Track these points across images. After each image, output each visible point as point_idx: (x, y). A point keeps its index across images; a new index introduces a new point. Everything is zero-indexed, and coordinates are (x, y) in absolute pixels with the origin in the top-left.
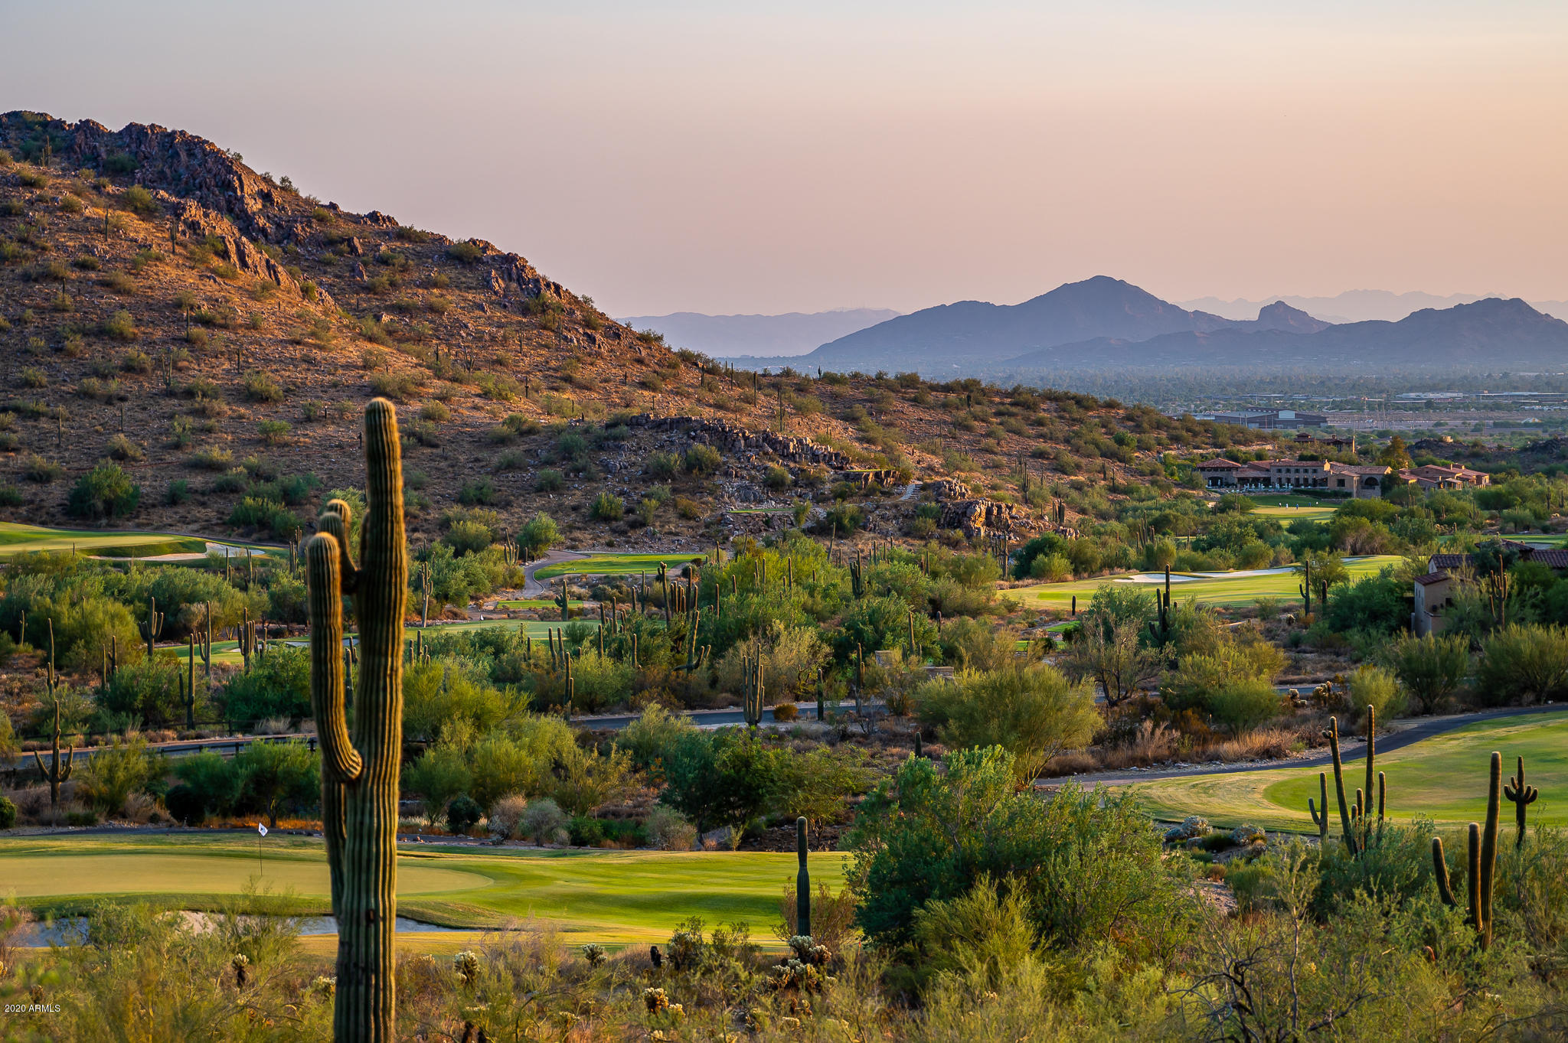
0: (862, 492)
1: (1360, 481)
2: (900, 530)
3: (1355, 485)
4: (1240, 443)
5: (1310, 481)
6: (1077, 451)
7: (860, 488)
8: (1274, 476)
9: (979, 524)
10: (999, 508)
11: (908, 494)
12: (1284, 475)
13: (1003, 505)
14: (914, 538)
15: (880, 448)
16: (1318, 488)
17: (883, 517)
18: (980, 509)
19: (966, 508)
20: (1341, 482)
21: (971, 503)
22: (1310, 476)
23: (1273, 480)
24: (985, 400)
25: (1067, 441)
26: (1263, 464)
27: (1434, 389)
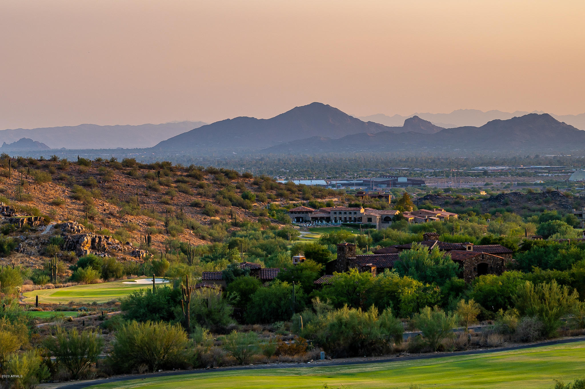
0: (19, 229)
1: (381, 219)
2: (39, 252)
3: (378, 221)
4: (318, 197)
5: (353, 219)
6: (218, 202)
7: (18, 227)
8: (332, 216)
9: (87, 249)
10: (100, 238)
11: (47, 230)
12: (338, 216)
13: (103, 237)
14: (46, 256)
15: (82, 202)
16: (357, 223)
17: (29, 244)
18: (88, 239)
19: (79, 238)
20: (370, 220)
21: (82, 236)
22: (353, 216)
23: (332, 218)
24: (171, 173)
25: (214, 197)
26: (328, 209)
27: (494, 164)
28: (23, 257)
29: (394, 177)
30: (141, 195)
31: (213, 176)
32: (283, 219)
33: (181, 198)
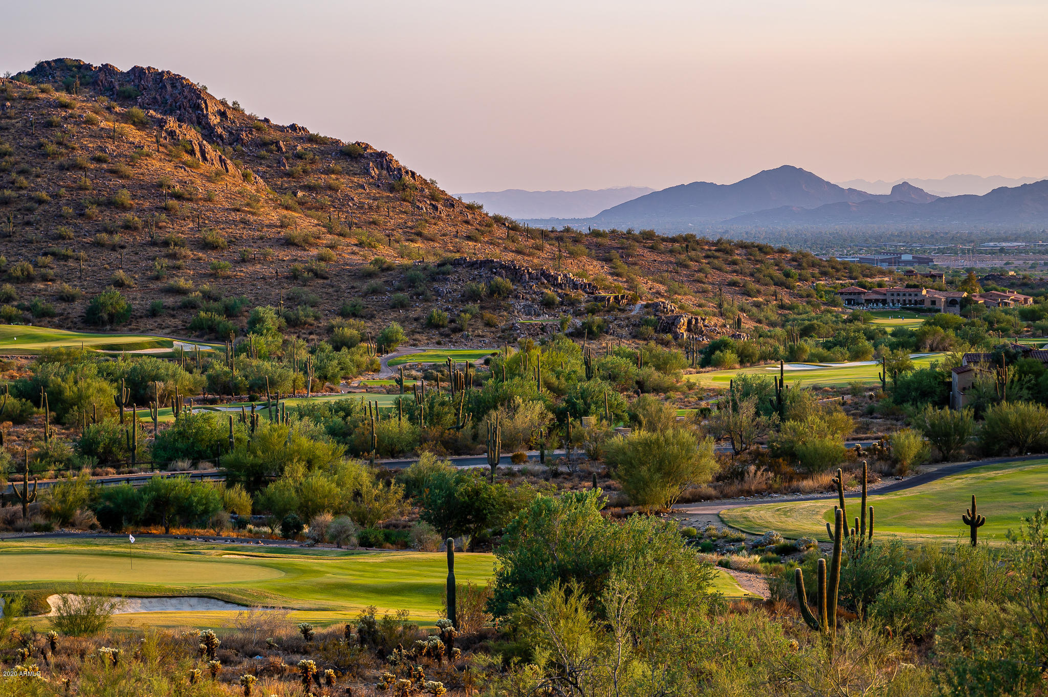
0: (606, 309)
1: (946, 302)
2: (630, 334)
3: (943, 304)
4: (867, 276)
5: (913, 302)
6: (758, 281)
7: (604, 307)
8: (889, 298)
9: (682, 330)
10: (696, 319)
11: (636, 310)
12: (896, 298)
13: (699, 318)
14: (640, 339)
15: (625, 280)
16: (918, 306)
17: (619, 326)
18: (684, 320)
19: (675, 320)
20: (933, 303)
21: (678, 317)
22: (913, 298)
23: (888, 301)
24: (698, 248)
25: (752, 275)
26: (882, 290)
27: (1006, 240)
28: (614, 339)
29: (897, 254)
30: (671, 272)
31: (744, 251)
32: (834, 301)
33: (715, 277)
